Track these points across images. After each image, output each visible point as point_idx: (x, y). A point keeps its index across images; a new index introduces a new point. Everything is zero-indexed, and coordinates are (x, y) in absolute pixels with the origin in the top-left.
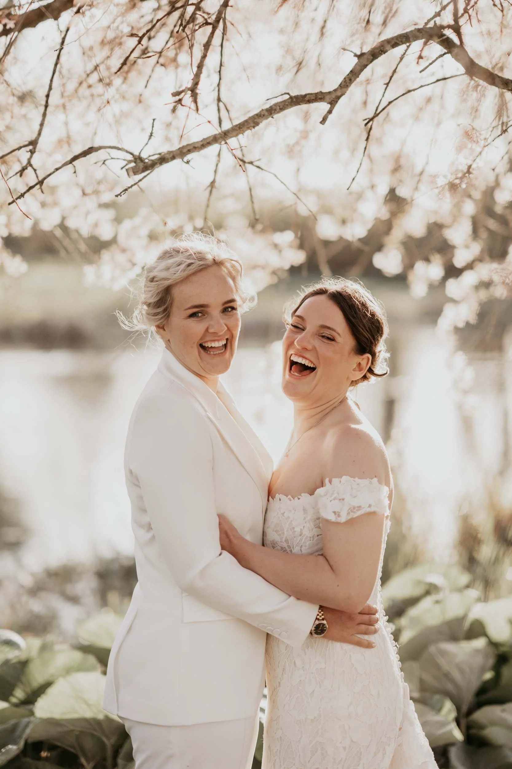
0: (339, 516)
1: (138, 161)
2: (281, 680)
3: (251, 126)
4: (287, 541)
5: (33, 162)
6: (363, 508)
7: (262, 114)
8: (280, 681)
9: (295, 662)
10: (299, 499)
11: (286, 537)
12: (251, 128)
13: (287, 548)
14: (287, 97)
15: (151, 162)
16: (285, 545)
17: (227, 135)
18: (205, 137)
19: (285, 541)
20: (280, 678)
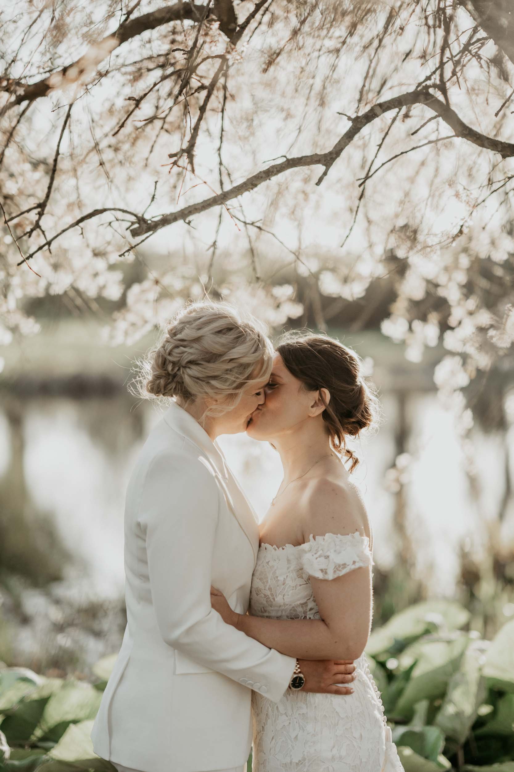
0: (326, 573)
1: (142, 222)
2: (265, 725)
3: (249, 188)
4: (270, 589)
5: (41, 223)
6: (348, 565)
7: (260, 176)
8: (263, 726)
9: (277, 707)
10: (283, 549)
11: (270, 585)
12: (249, 190)
13: (270, 596)
14: (285, 159)
15: (154, 223)
16: (268, 593)
17: (226, 197)
18: (206, 199)
19: (269, 589)
20: (264, 723)
